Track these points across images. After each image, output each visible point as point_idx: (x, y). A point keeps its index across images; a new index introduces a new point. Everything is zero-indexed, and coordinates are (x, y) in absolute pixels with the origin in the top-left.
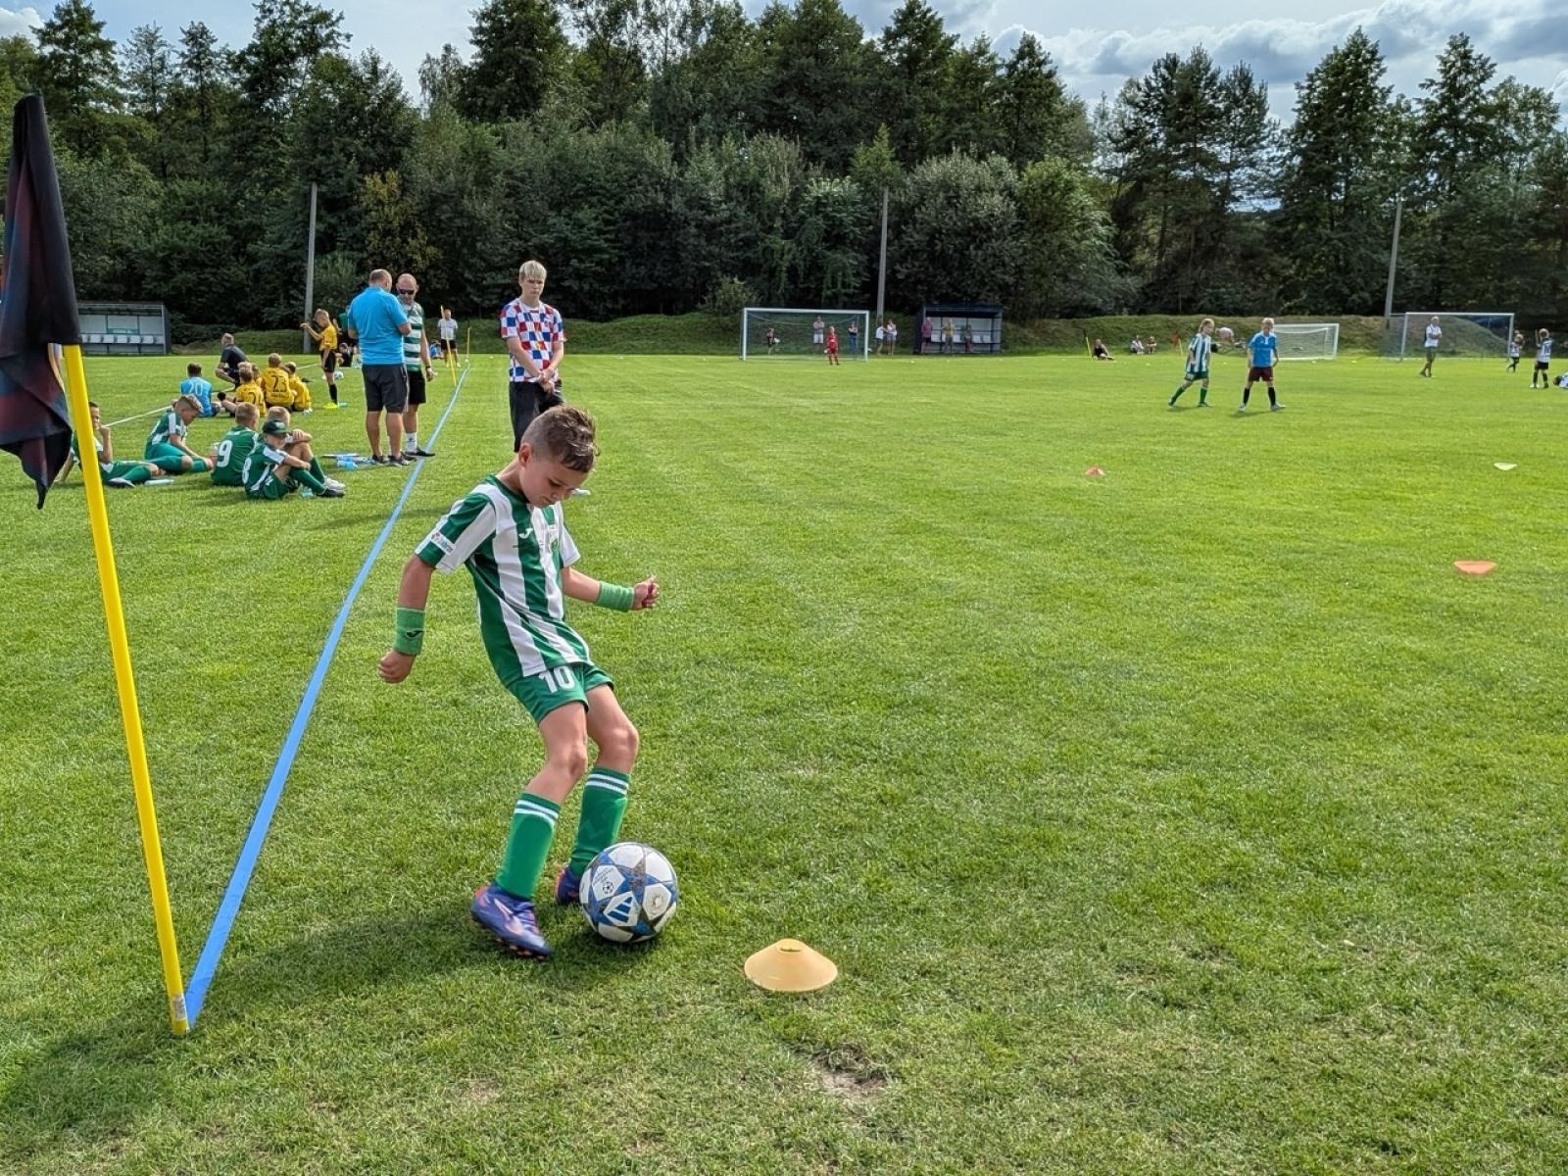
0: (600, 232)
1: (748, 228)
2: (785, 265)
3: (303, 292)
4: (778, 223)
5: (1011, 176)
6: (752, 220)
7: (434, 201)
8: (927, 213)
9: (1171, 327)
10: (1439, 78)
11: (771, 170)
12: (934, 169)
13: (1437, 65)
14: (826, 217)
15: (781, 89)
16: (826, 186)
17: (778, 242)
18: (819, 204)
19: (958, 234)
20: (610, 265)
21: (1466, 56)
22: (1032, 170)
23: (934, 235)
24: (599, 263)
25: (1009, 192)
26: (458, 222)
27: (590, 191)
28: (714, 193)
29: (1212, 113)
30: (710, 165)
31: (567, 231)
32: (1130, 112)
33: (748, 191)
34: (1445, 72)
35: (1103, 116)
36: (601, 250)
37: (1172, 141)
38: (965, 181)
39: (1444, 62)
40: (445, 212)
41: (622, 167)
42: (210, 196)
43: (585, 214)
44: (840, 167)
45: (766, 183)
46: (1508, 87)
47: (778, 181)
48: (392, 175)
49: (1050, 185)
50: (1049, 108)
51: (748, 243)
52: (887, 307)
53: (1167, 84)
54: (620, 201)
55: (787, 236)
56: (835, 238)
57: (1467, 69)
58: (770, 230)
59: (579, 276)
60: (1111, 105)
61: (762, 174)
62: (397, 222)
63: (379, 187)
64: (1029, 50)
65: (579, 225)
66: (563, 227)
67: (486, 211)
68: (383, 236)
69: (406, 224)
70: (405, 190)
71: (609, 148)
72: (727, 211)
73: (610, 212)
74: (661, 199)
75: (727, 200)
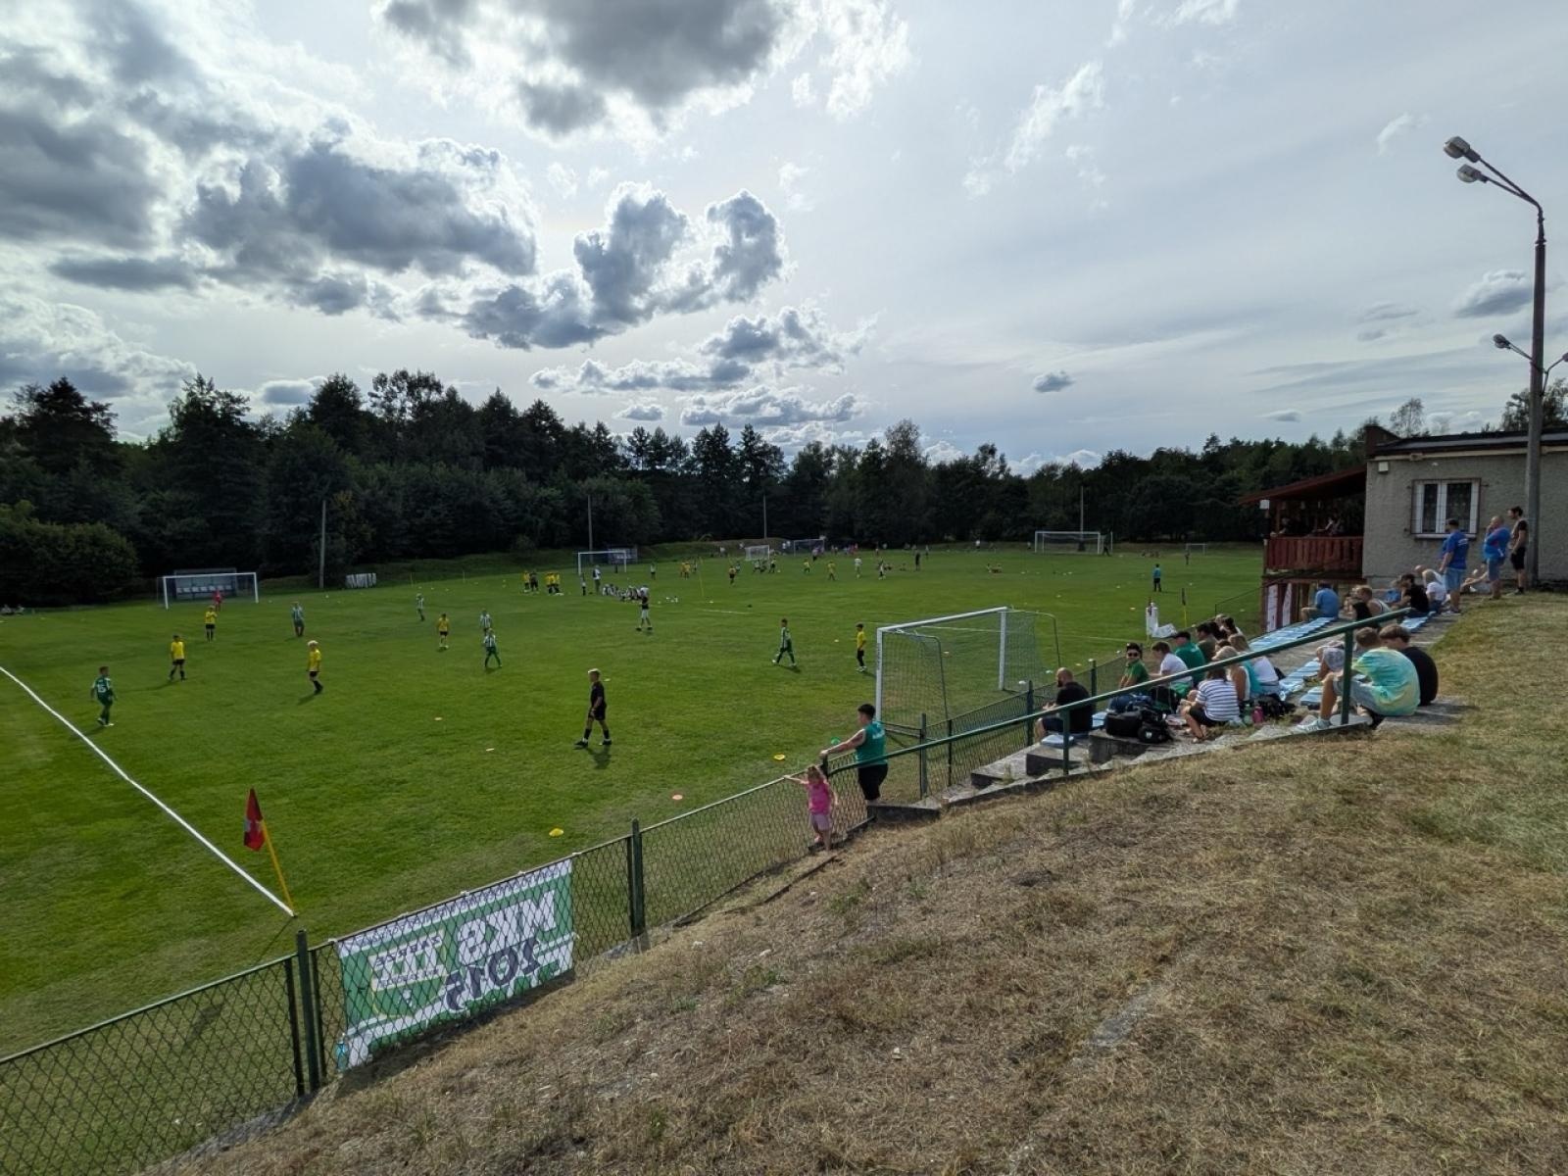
0: (447, 516)
1: (517, 511)
2: (538, 528)
3: (319, 557)
4: (529, 508)
6: (518, 507)
7: (368, 504)
9: (688, 547)
10: (743, 441)
11: (518, 483)
12: (592, 483)
13: (741, 436)
14: (551, 506)
16: (545, 492)
17: (532, 517)
18: (545, 500)
19: (612, 512)
21: (752, 433)
23: (604, 513)
26: (384, 515)
27: (439, 495)
28: (499, 494)
30: (493, 483)
33: (512, 494)
34: (745, 439)
39: (743, 435)
40: (377, 511)
41: (454, 484)
42: (190, 502)
43: (439, 507)
44: (543, 484)
45: (519, 490)
46: (765, 445)
48: (349, 493)
51: (518, 519)
52: (594, 546)
54: (456, 500)
55: (535, 514)
56: (555, 514)
57: (752, 438)
58: (526, 512)
59: (435, 537)
61: (514, 485)
62: (354, 517)
63: (342, 497)
64: (601, 428)
65: (436, 513)
66: (428, 514)
67: (398, 508)
68: (348, 523)
69: (358, 518)
70: (355, 498)
71: (443, 476)
72: (505, 505)
73: (452, 505)
74: (476, 499)
75: (505, 497)
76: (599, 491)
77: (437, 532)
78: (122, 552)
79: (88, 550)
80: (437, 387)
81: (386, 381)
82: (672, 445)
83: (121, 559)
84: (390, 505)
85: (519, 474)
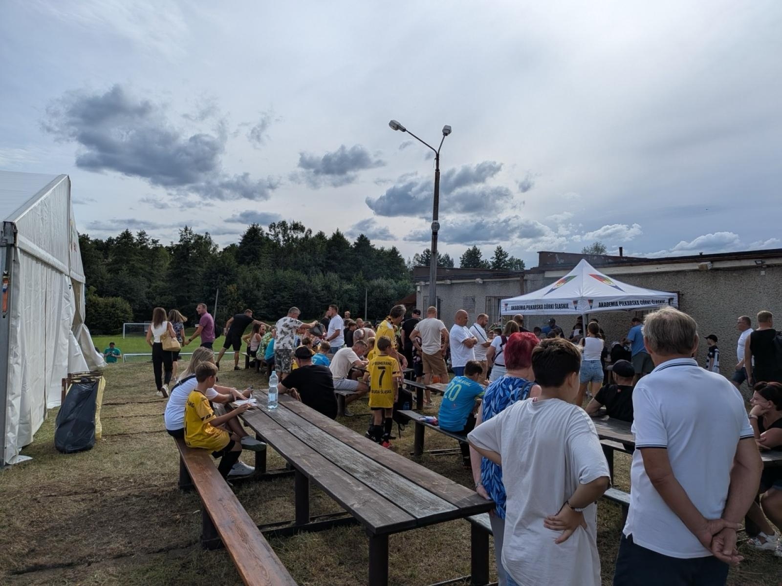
0: (288, 299)
4: (336, 296)
5: (395, 284)
7: (245, 292)
8: (376, 294)
10: (495, 256)
11: (333, 282)
12: (376, 282)
13: (494, 253)
14: (349, 295)
15: (328, 258)
16: (347, 286)
18: (346, 291)
19: (383, 299)
21: (501, 251)
22: (400, 283)
23: (377, 299)
25: (395, 289)
27: (285, 287)
28: (319, 288)
30: (317, 281)
32: (417, 263)
33: (327, 287)
34: (496, 255)
35: (410, 263)
36: (289, 303)
38: (384, 286)
39: (496, 252)
40: (249, 295)
41: (295, 282)
42: (170, 288)
43: (283, 294)
44: (349, 279)
45: (332, 286)
46: (512, 259)
47: (335, 285)
48: (235, 285)
49: (405, 287)
50: (400, 265)
54: (294, 290)
55: (338, 299)
56: (351, 300)
57: (502, 255)
58: (334, 298)
60: (412, 260)
61: (331, 283)
62: (236, 297)
63: (231, 288)
65: (283, 297)
66: (278, 297)
67: (260, 294)
68: (232, 301)
69: (238, 298)
70: (238, 289)
71: (290, 277)
72: (322, 293)
73: (291, 294)
74: (305, 290)
75: (323, 290)
77: (282, 307)
78: (125, 311)
79: (109, 309)
80: (302, 229)
81: (274, 226)
82: (443, 260)
83: (123, 314)
84: (256, 292)
85: (334, 276)
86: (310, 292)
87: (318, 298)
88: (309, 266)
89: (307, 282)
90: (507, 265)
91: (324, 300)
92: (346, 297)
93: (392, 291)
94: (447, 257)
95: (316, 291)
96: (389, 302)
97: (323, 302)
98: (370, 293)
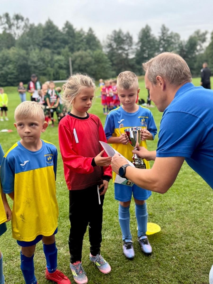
0: (14, 69)
1: (43, 66)
2: (52, 73)
4: (49, 65)
5: (91, 53)
6: (44, 65)
8: (78, 61)
11: (46, 55)
12: (77, 53)
14: (59, 64)
15: (44, 39)
16: (57, 57)
17: (49, 69)
18: (57, 61)
19: (84, 65)
20: (16, 76)
22: (95, 52)
23: (79, 66)
24: (15, 75)
25: (92, 56)
27: (11, 61)
28: (35, 59)
29: (124, 40)
30: (34, 54)
31: (7, 70)
32: (108, 41)
33: (43, 60)
35: (104, 42)
36: (14, 73)
37: (117, 46)
38: (84, 55)
43: (10, 66)
44: (59, 54)
45: (46, 57)
47: (48, 57)
51: (44, 70)
53: (115, 35)
54: (17, 63)
55: (51, 67)
56: (61, 67)
57: (165, 30)
58: (48, 66)
59: (10, 78)
60: (105, 40)
61: (45, 55)
64: (90, 30)
65: (9, 69)
71: (13, 53)
72: (38, 64)
73: (15, 65)
74: (25, 62)
75: (39, 61)
76: (80, 56)
80: (22, 19)
82: (126, 36)
85: (47, 50)
86: (29, 63)
87: (36, 67)
88: (29, 45)
89: (27, 56)
90: (169, 37)
91: (41, 69)
92: (56, 65)
93: (90, 58)
94: (128, 34)
95: (33, 62)
96: (88, 67)
97: (40, 70)
98: (73, 62)
